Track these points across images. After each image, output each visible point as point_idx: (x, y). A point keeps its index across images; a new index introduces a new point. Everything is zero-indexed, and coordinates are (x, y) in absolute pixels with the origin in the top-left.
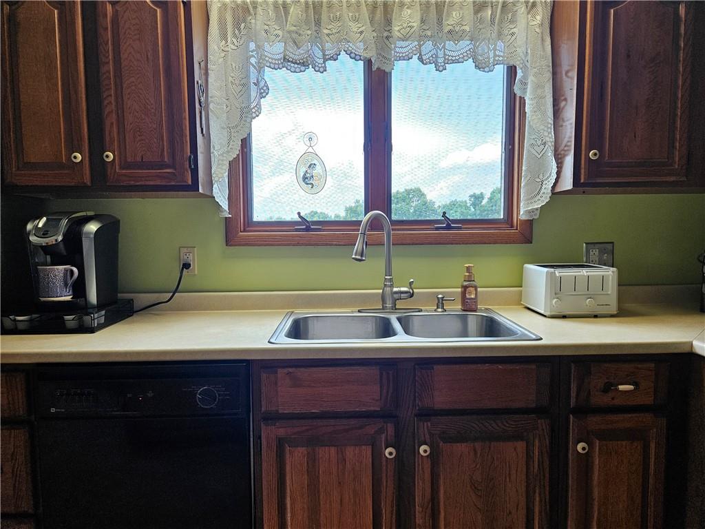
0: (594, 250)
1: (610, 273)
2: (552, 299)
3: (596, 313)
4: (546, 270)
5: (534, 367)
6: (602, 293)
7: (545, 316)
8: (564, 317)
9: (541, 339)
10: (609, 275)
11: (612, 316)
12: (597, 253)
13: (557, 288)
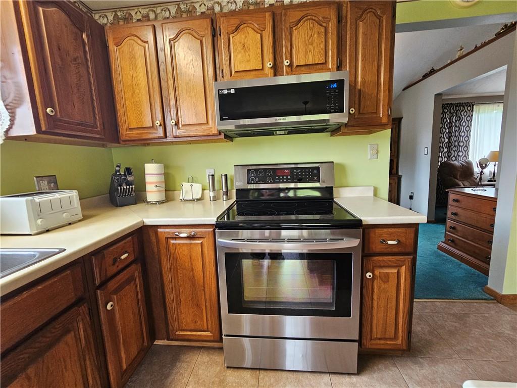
0: (44, 181)
1: (75, 194)
2: (36, 220)
3: (69, 222)
4: (24, 199)
5: (68, 272)
6: (71, 207)
7: (31, 235)
8: (48, 231)
9: (65, 250)
10: (73, 196)
11: (80, 221)
12: (46, 183)
13: (37, 212)
